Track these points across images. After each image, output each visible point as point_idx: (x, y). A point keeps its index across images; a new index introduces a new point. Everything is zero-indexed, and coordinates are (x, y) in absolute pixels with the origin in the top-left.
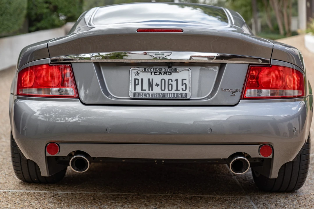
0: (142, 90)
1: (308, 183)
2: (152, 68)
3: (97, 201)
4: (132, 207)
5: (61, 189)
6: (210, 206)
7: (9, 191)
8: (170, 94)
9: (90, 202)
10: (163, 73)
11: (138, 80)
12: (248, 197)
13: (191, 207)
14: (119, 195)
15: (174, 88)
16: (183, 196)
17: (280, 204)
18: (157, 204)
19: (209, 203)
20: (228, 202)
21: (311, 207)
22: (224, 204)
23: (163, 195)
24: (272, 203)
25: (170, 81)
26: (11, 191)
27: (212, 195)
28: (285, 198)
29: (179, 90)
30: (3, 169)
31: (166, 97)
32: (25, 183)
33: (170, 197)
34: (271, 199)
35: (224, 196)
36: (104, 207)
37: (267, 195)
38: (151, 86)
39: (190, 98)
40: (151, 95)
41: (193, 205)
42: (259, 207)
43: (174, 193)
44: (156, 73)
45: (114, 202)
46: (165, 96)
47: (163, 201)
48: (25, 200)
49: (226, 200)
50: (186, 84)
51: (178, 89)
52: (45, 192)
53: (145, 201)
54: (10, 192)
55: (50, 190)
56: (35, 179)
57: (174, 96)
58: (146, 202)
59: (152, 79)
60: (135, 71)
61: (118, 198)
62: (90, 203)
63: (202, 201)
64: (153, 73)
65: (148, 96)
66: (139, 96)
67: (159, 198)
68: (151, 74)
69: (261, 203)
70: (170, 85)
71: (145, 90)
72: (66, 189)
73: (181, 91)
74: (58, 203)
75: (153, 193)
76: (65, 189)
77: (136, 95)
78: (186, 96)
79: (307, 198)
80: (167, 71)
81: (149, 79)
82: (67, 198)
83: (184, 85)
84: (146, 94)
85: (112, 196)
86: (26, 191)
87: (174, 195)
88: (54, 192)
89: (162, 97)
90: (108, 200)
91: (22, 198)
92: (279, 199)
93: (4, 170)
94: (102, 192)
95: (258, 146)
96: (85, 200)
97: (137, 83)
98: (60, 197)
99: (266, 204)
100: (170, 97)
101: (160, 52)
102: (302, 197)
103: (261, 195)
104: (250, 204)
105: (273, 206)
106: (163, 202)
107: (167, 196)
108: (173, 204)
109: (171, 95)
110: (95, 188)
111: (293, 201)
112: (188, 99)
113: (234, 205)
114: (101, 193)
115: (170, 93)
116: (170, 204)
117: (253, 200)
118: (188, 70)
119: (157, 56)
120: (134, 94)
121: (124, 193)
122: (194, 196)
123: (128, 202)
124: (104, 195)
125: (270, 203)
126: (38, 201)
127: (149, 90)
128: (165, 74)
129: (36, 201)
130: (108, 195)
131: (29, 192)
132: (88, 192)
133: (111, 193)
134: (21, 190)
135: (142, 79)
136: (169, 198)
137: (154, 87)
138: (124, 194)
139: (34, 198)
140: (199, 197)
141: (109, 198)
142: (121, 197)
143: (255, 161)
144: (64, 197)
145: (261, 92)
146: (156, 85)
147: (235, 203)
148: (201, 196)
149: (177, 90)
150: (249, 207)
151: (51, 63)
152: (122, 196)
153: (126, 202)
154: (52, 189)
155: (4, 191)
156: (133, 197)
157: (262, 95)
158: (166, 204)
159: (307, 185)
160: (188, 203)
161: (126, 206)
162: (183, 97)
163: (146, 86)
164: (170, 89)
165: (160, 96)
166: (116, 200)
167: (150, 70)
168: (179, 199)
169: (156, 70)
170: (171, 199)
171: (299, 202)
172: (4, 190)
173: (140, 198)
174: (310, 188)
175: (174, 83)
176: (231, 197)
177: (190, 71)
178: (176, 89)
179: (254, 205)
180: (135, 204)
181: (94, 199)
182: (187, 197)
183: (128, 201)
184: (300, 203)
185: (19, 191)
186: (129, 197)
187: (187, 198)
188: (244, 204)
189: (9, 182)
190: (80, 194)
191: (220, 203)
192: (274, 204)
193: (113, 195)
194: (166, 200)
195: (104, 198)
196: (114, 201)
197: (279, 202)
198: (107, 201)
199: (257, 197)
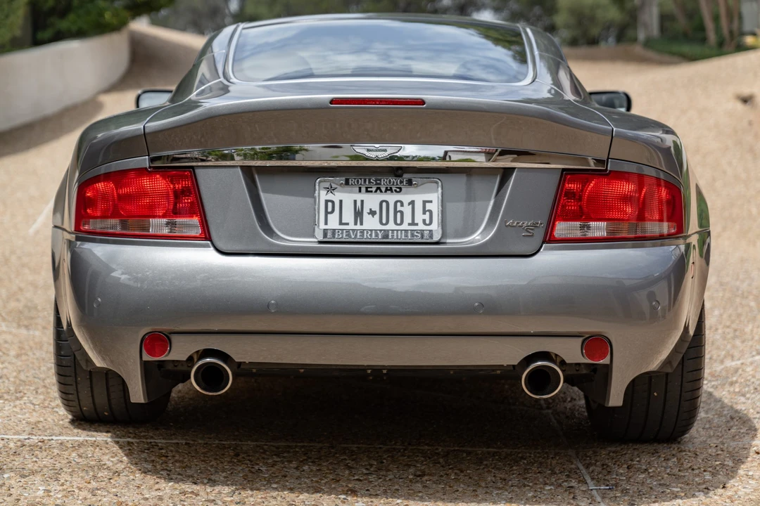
0: (341, 223)
1: (710, 425)
2: (361, 179)
3: (243, 458)
4: (319, 470)
5: (162, 435)
6: (486, 470)
7: (50, 438)
8: (399, 232)
9: (229, 460)
10: (383, 189)
11: (333, 202)
12: (571, 452)
13: (444, 470)
14: (289, 447)
15: (408, 219)
16: (428, 450)
17: (639, 466)
18: (371, 465)
19: (485, 463)
20: (525, 462)
21: (705, 471)
22: (517, 466)
23: (385, 448)
24: (622, 465)
25: (399, 204)
26: (54, 438)
27: (494, 448)
28: (653, 454)
29: (417, 224)
30: (25, 394)
31: (390, 237)
32: (82, 423)
33: (402, 451)
34: (622, 455)
35: (520, 451)
36: (259, 469)
37: (613, 449)
38: (358, 214)
39: (440, 240)
40: (359, 234)
41: (451, 467)
42: (592, 471)
43: (409, 444)
44: (369, 189)
45: (279, 460)
46: (388, 235)
47: (385, 459)
48: (89, 455)
49: (522, 458)
50: (430, 212)
51: (416, 222)
52: (129, 440)
53: (345, 459)
54: (52, 440)
55: (140, 437)
56: (106, 414)
57: (406, 236)
58: (347, 462)
59: (362, 201)
60: (327, 185)
61: (289, 452)
62: (229, 462)
63: (470, 459)
64: (363, 189)
65: (353, 237)
66: (334, 237)
67: (378, 453)
68: (360, 191)
69: (598, 463)
70: (399, 214)
71: (347, 224)
72: (174, 434)
73: (421, 227)
74: (161, 462)
75: (362, 443)
76: (171, 435)
77: (329, 234)
78: (431, 236)
79: (701, 453)
80: (393, 185)
81: (355, 201)
82: (177, 452)
83: (428, 213)
84: (348, 231)
85: (275, 449)
86: (87, 438)
87: (410, 447)
88: (149, 441)
89: (383, 238)
90: (265, 456)
91: (82, 451)
92: (639, 457)
93: (27, 395)
94: (252, 441)
95: (581, 339)
96: (218, 457)
97: (330, 210)
98: (163, 451)
99: (608, 466)
100: (397, 238)
101: (377, 146)
102: (689, 451)
103: (601, 448)
104: (573, 466)
105: (623, 470)
106: (385, 461)
107: (394, 449)
108: (407, 465)
109: (401, 234)
110: (236, 433)
111: (668, 460)
112: (437, 243)
113: (538, 468)
114: (249, 443)
115: (397, 230)
116: (400, 466)
117: (582, 457)
118: (437, 183)
119: (372, 155)
120: (325, 232)
121: (299, 442)
122: (454, 450)
123: (310, 460)
124: (258, 446)
125: (618, 463)
126: (117, 458)
127: (356, 224)
128: (389, 190)
129: (112, 457)
130: (266, 447)
131: (95, 441)
132: (222, 441)
133: (272, 444)
134: (77, 436)
135: (341, 201)
136: (399, 454)
137: (366, 217)
138: (301, 444)
139: (107, 451)
140: (464, 451)
141: (268, 453)
142: (294, 452)
143: (577, 370)
144: (172, 451)
145: (589, 227)
146: (369, 214)
147: (541, 463)
148: (470, 449)
149: (413, 223)
150: (570, 472)
151: (150, 167)
152: (297, 450)
153: (306, 460)
154: (142, 434)
155: (40, 438)
156: (319, 452)
157: (590, 234)
158: (391, 466)
159: (707, 429)
160: (439, 463)
161: (306, 468)
162: (425, 237)
163: (349, 216)
164: (399, 222)
165: (377, 235)
166: (284, 457)
167: (358, 181)
168: (420, 455)
169: (370, 182)
170: (403, 456)
171: (681, 461)
172: (40, 435)
173: (336, 453)
174: (712, 434)
175: (407, 210)
176: (535, 452)
177: (440, 184)
178: (411, 222)
179: (581, 467)
180: (325, 464)
181: (237, 455)
182: (437, 451)
183: (311, 458)
184: (682, 464)
185: (72, 438)
186: (311, 451)
187: (438, 454)
188: (561, 466)
189: (46, 420)
190: (204, 444)
191: (509, 464)
192: (626, 466)
193: (278, 448)
194: (392, 457)
195: (257, 452)
196: (280, 458)
197: (638, 461)
198: (263, 458)
199: (591, 452)
